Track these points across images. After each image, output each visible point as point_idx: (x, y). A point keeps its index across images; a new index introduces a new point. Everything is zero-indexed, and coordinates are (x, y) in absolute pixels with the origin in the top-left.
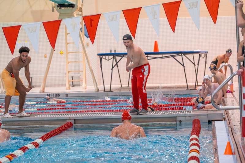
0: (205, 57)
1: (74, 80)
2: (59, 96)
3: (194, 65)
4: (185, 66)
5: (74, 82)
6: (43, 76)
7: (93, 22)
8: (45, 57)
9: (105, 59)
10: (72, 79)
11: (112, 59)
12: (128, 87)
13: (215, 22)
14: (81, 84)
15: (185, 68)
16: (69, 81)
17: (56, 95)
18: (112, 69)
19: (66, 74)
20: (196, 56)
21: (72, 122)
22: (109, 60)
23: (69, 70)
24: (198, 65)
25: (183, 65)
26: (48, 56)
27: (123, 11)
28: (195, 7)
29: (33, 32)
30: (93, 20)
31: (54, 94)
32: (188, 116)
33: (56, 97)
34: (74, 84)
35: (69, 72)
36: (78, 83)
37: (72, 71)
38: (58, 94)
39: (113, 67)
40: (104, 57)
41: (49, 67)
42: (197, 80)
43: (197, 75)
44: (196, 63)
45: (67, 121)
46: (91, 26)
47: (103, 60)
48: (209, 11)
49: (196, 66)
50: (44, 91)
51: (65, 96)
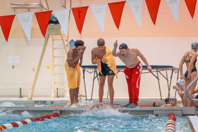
0: (177, 73)
1: (58, 91)
2: (45, 103)
3: (167, 80)
4: (159, 78)
5: (58, 93)
6: (31, 87)
7: (81, 13)
8: (34, 70)
9: (88, 71)
10: (57, 90)
11: (94, 73)
12: (107, 98)
13: (192, 17)
14: (65, 96)
15: (159, 80)
16: (54, 92)
17: (42, 102)
18: (94, 80)
19: (51, 86)
20: (169, 72)
21: (59, 112)
22: (90, 73)
23: (55, 82)
24: (171, 78)
25: (158, 78)
26: (36, 69)
27: (108, 4)
28: (175, 2)
29: (26, 21)
30: (81, 12)
31: (40, 101)
32: (164, 110)
33: (43, 103)
34: (59, 95)
35: (55, 83)
36: (62, 95)
37: (57, 83)
38: (45, 101)
39: (94, 78)
40: (86, 69)
41: (37, 77)
42: (169, 94)
43: (169, 89)
44: (169, 79)
45: (54, 112)
46: (79, 17)
47: (85, 72)
48: (187, 6)
49: (168, 82)
50: (31, 99)
51: (51, 103)
